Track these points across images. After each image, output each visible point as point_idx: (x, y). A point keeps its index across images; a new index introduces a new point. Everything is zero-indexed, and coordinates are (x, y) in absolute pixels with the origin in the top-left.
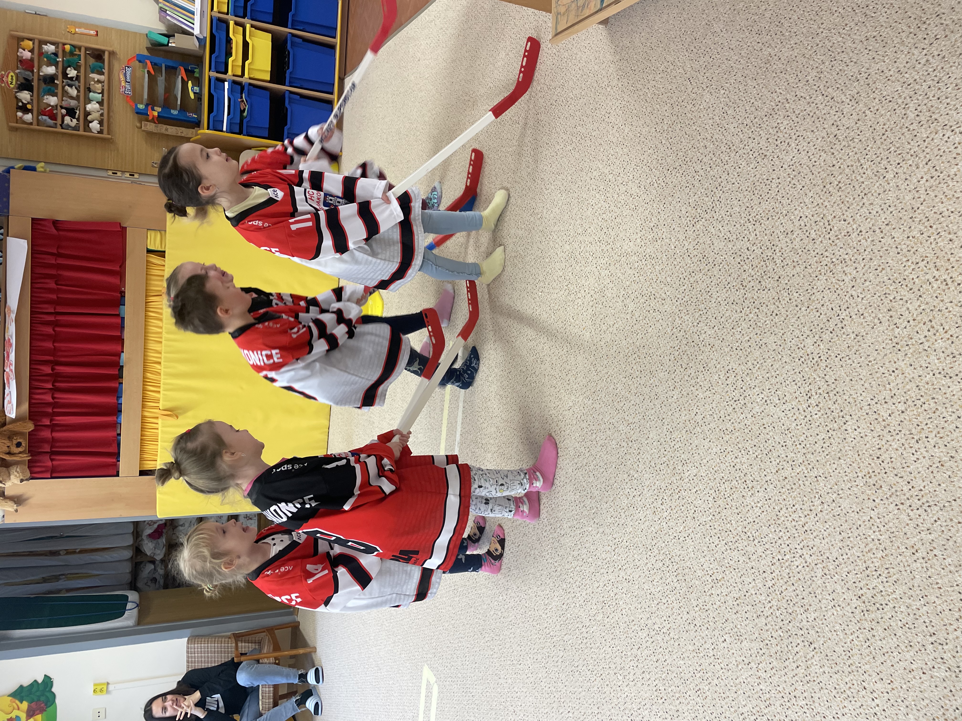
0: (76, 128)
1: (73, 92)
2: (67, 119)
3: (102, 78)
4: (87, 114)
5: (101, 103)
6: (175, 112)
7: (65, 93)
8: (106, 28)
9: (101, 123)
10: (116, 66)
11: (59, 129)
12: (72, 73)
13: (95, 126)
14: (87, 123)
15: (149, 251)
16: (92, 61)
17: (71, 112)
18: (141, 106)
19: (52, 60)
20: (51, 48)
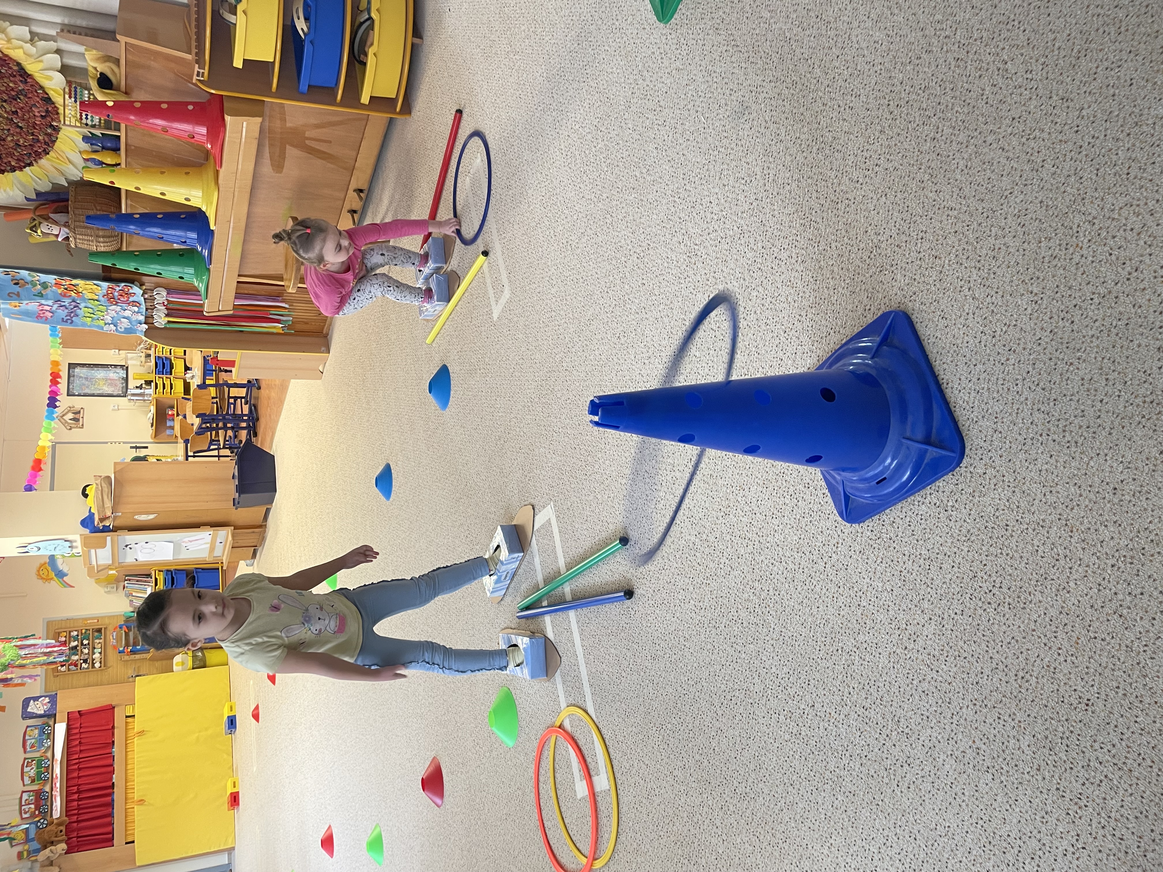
0: (88, 668)
1: (86, 651)
2: (83, 665)
3: (101, 641)
4: (93, 660)
5: (100, 653)
6: (138, 647)
7: (82, 652)
8: (102, 617)
9: (101, 663)
10: (108, 633)
11: (79, 671)
12: (85, 642)
13: (97, 665)
14: (93, 664)
15: (127, 717)
16: (96, 634)
17: (85, 661)
18: (121, 649)
19: (76, 639)
20: (75, 633)
